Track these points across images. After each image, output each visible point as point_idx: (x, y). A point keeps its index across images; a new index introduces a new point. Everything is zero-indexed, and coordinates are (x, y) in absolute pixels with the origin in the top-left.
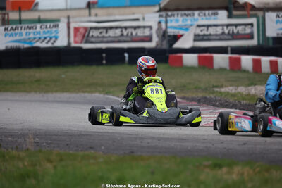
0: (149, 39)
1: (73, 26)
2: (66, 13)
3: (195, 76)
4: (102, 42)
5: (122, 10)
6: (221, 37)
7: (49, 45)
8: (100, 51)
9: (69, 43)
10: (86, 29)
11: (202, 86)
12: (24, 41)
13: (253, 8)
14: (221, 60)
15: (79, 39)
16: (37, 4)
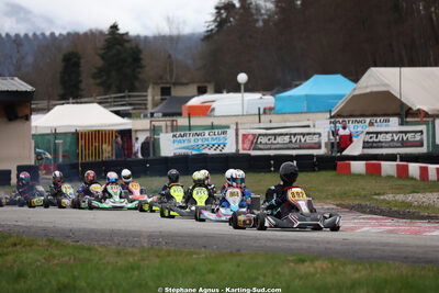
0: (318, 146)
1: (241, 132)
2: (235, 120)
3: (362, 183)
4: (270, 149)
5: (298, 116)
6: (391, 144)
7: (218, 152)
8: (268, 158)
9: (238, 150)
10: (254, 135)
11: (363, 193)
12: (193, 148)
13: (426, 114)
14: (388, 168)
15: (247, 145)
16: (213, 109)
